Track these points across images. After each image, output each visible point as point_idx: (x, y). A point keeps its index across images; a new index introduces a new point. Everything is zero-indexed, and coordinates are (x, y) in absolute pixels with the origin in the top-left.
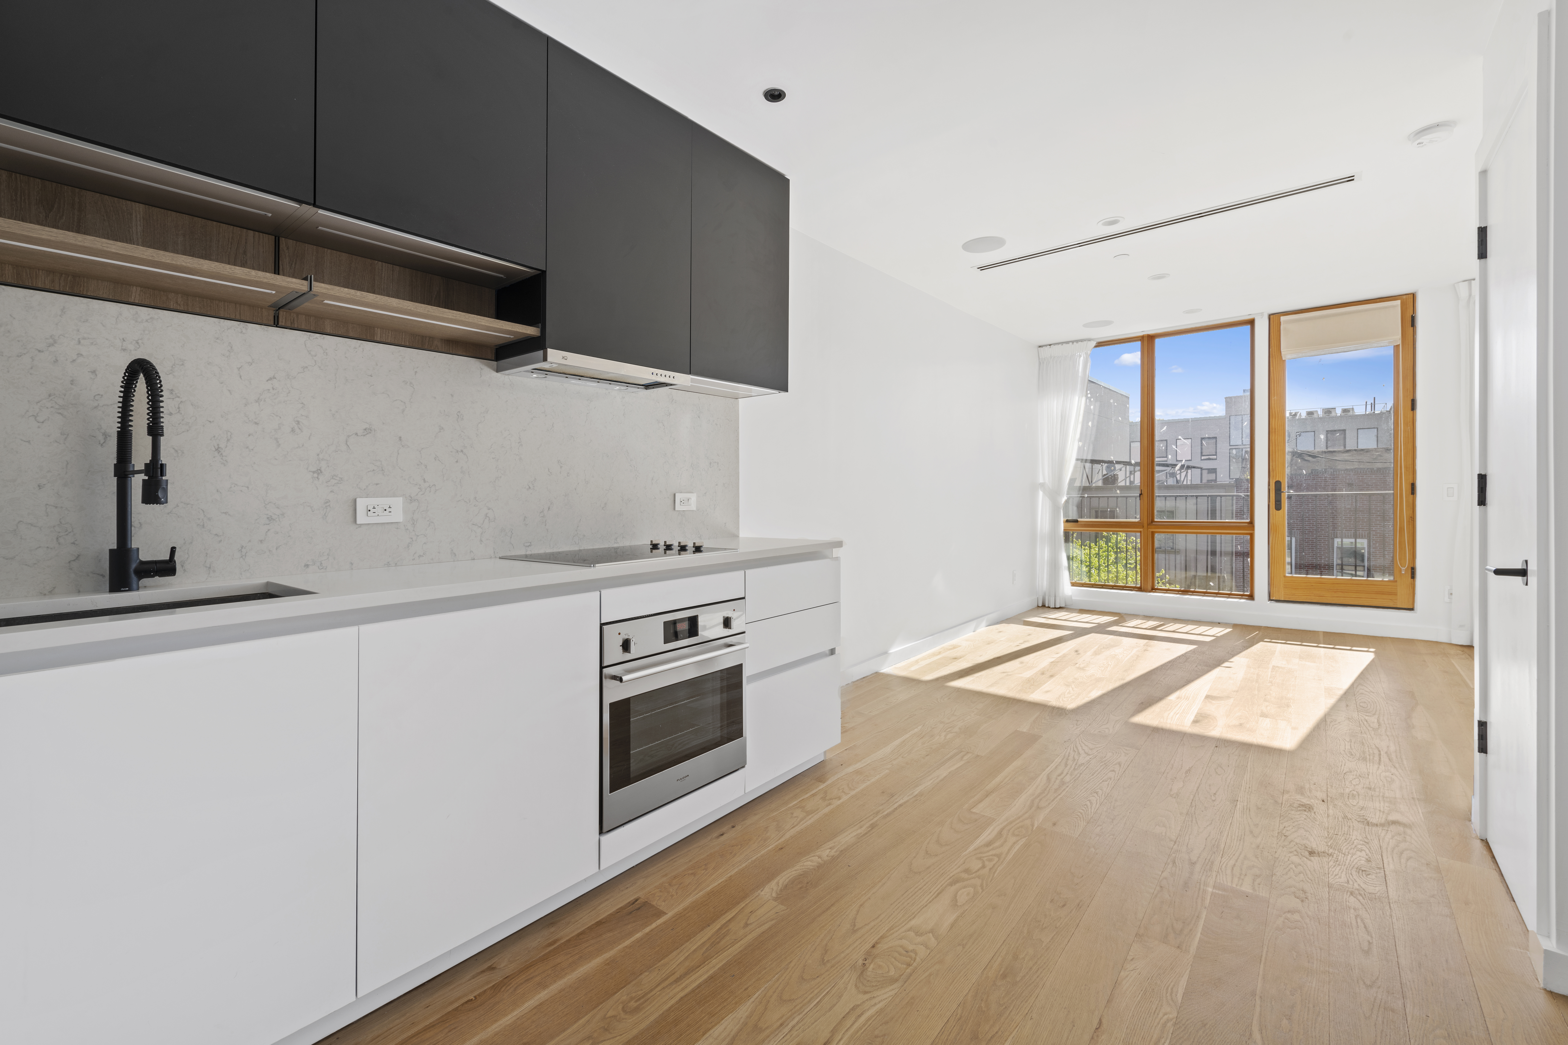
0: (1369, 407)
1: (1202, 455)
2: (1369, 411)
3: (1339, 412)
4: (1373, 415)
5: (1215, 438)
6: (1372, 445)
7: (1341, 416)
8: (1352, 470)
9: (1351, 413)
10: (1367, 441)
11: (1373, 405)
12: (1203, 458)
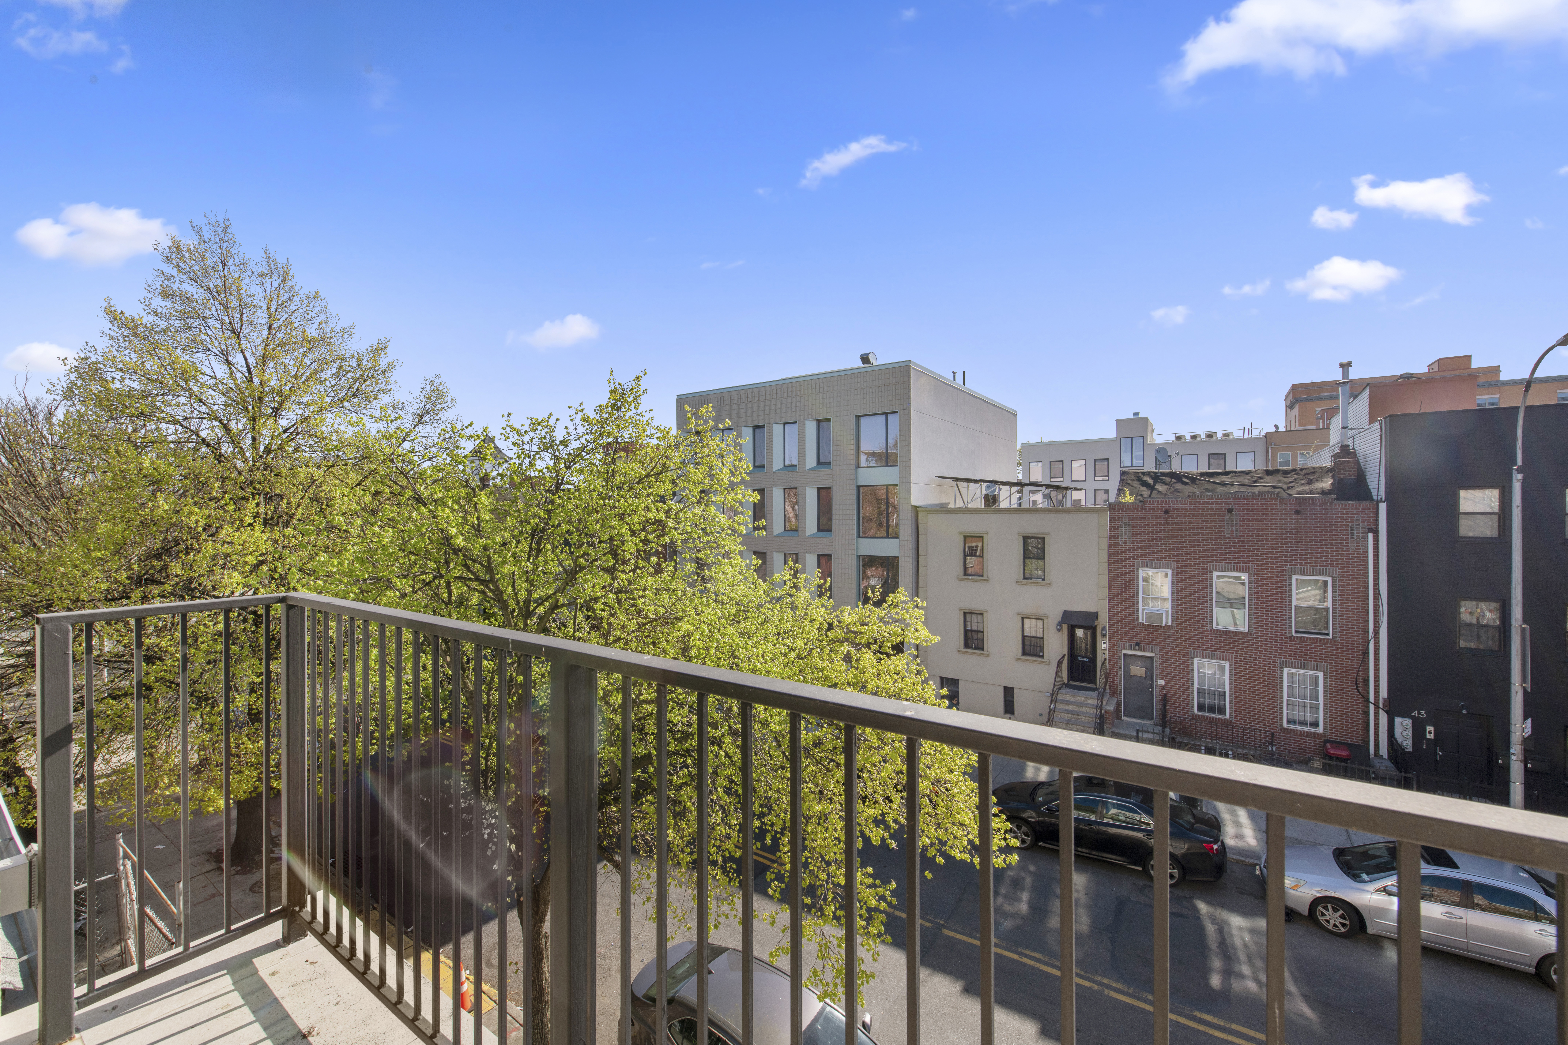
0: (1247, 431)
1: (1095, 476)
2: (1246, 436)
3: (1220, 436)
4: (1251, 439)
5: (1108, 459)
6: (1250, 467)
7: (1221, 440)
8: (1232, 493)
9: (1230, 437)
10: (1245, 463)
11: (1250, 431)
12: (1096, 479)
